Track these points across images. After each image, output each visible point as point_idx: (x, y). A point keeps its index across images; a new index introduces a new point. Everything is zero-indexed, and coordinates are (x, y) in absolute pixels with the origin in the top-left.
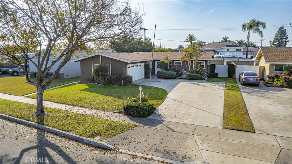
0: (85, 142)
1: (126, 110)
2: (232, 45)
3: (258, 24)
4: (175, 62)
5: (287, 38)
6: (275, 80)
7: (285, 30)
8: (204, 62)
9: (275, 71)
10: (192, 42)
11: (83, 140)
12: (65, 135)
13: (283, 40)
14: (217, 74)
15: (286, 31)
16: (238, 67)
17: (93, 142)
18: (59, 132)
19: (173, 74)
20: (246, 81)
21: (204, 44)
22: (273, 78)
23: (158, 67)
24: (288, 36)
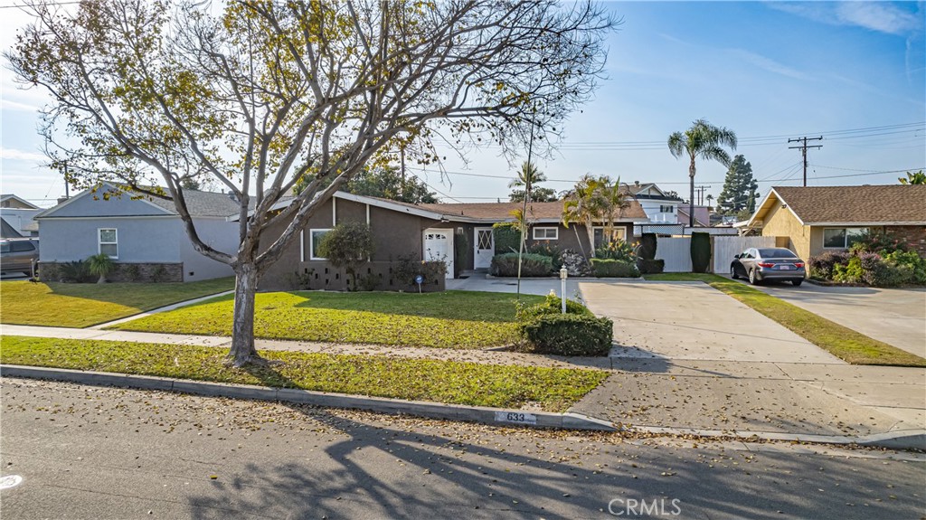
0: (499, 420)
1: (538, 338)
2: (647, 194)
3: (716, 135)
4: (536, 230)
5: (754, 187)
6: (837, 269)
7: (748, 164)
8: (625, 227)
9: (825, 246)
10: (533, 185)
11: (492, 415)
12: (409, 409)
13: (747, 193)
14: (662, 263)
15: (751, 168)
16: (719, 241)
17: (534, 418)
18: (382, 404)
19: (545, 263)
20: (768, 271)
21: (550, 196)
22: (830, 265)
23: (481, 248)
24: (756, 181)
